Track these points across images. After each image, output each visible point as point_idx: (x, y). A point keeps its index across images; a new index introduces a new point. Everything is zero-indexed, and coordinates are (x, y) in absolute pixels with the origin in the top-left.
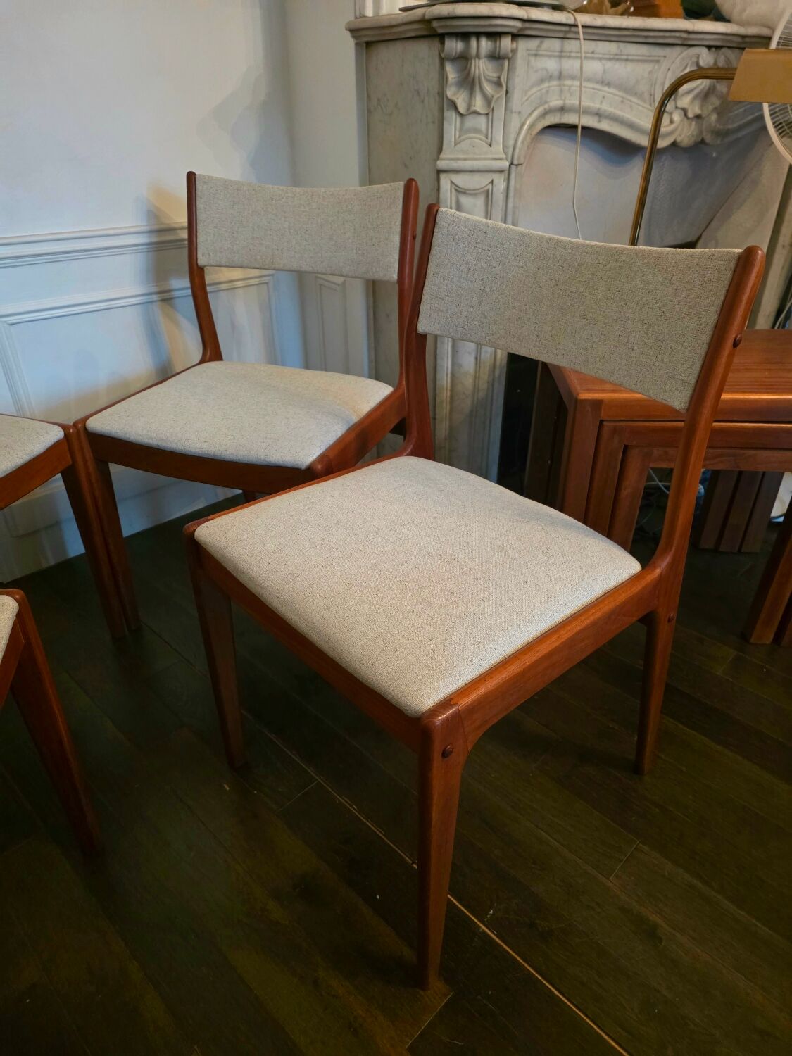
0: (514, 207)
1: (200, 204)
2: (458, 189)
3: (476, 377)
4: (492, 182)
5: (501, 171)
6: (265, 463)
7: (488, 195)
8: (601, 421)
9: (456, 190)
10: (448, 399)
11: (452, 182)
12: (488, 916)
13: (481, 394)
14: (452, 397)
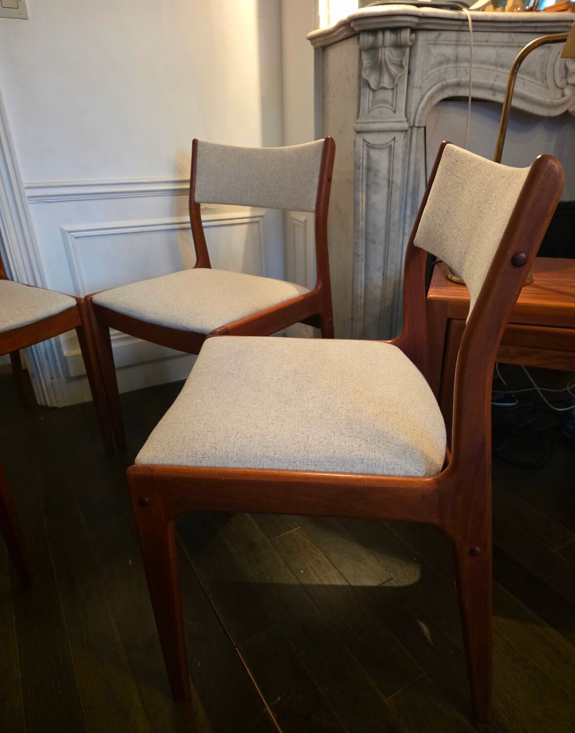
0: (416, 159)
1: (199, 161)
2: (369, 145)
3: (384, 289)
4: (394, 139)
5: (401, 131)
7: (391, 149)
8: (449, 320)
9: (367, 146)
10: (362, 305)
11: (364, 140)
12: (275, 702)
13: (388, 303)
14: (365, 303)
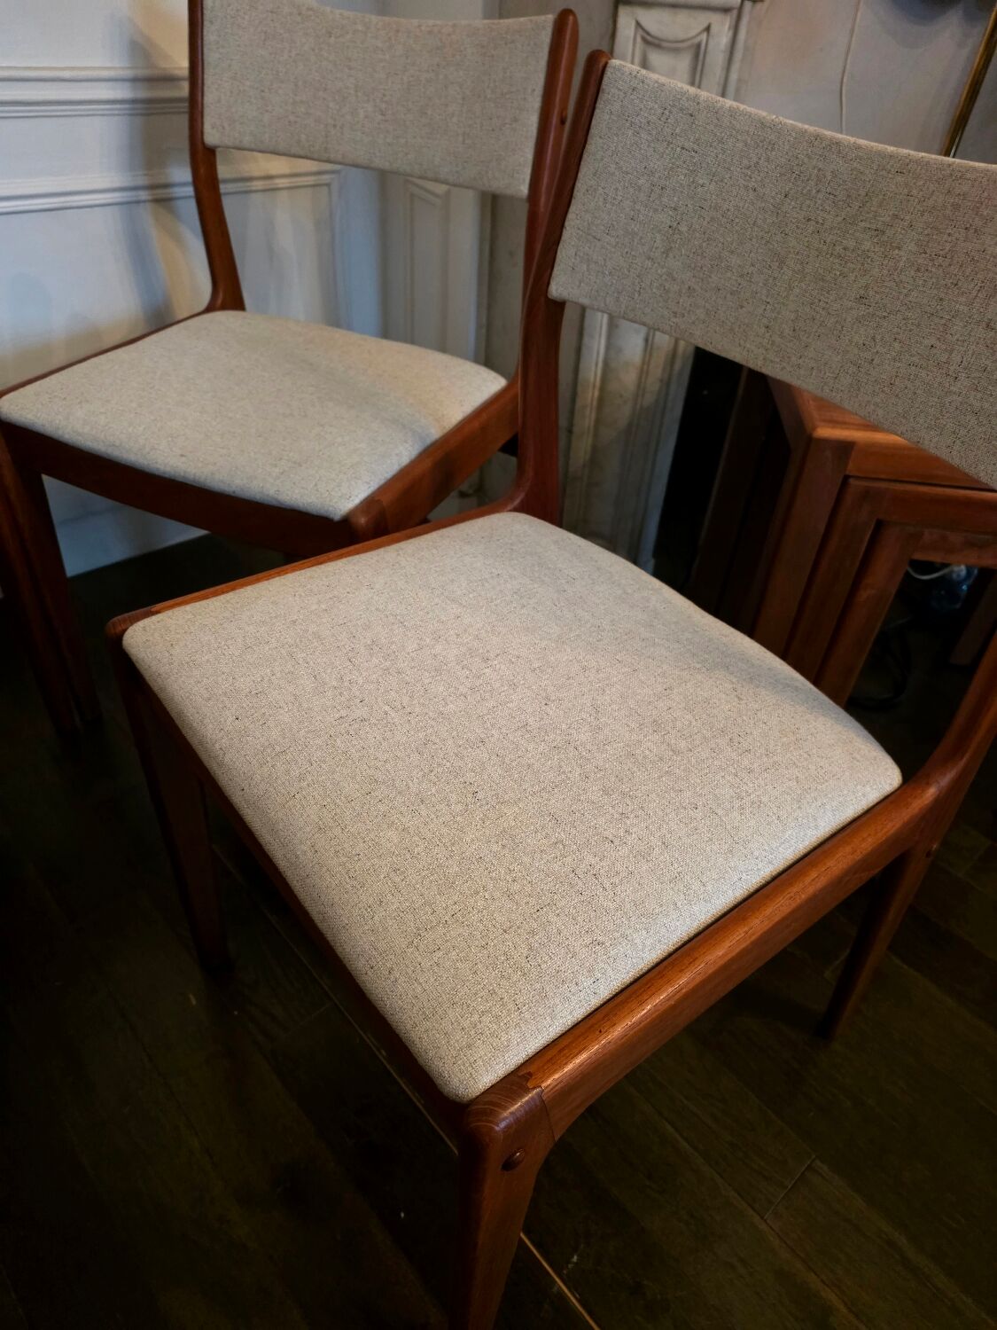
0: (739, 80)
1: (210, 35)
2: (648, 38)
3: (643, 371)
4: (708, 29)
5: (726, 10)
6: (275, 503)
7: (698, 54)
8: (846, 478)
9: (644, 40)
10: (595, 403)
11: (638, 24)
12: (570, 1266)
13: (649, 399)
14: (601, 400)
